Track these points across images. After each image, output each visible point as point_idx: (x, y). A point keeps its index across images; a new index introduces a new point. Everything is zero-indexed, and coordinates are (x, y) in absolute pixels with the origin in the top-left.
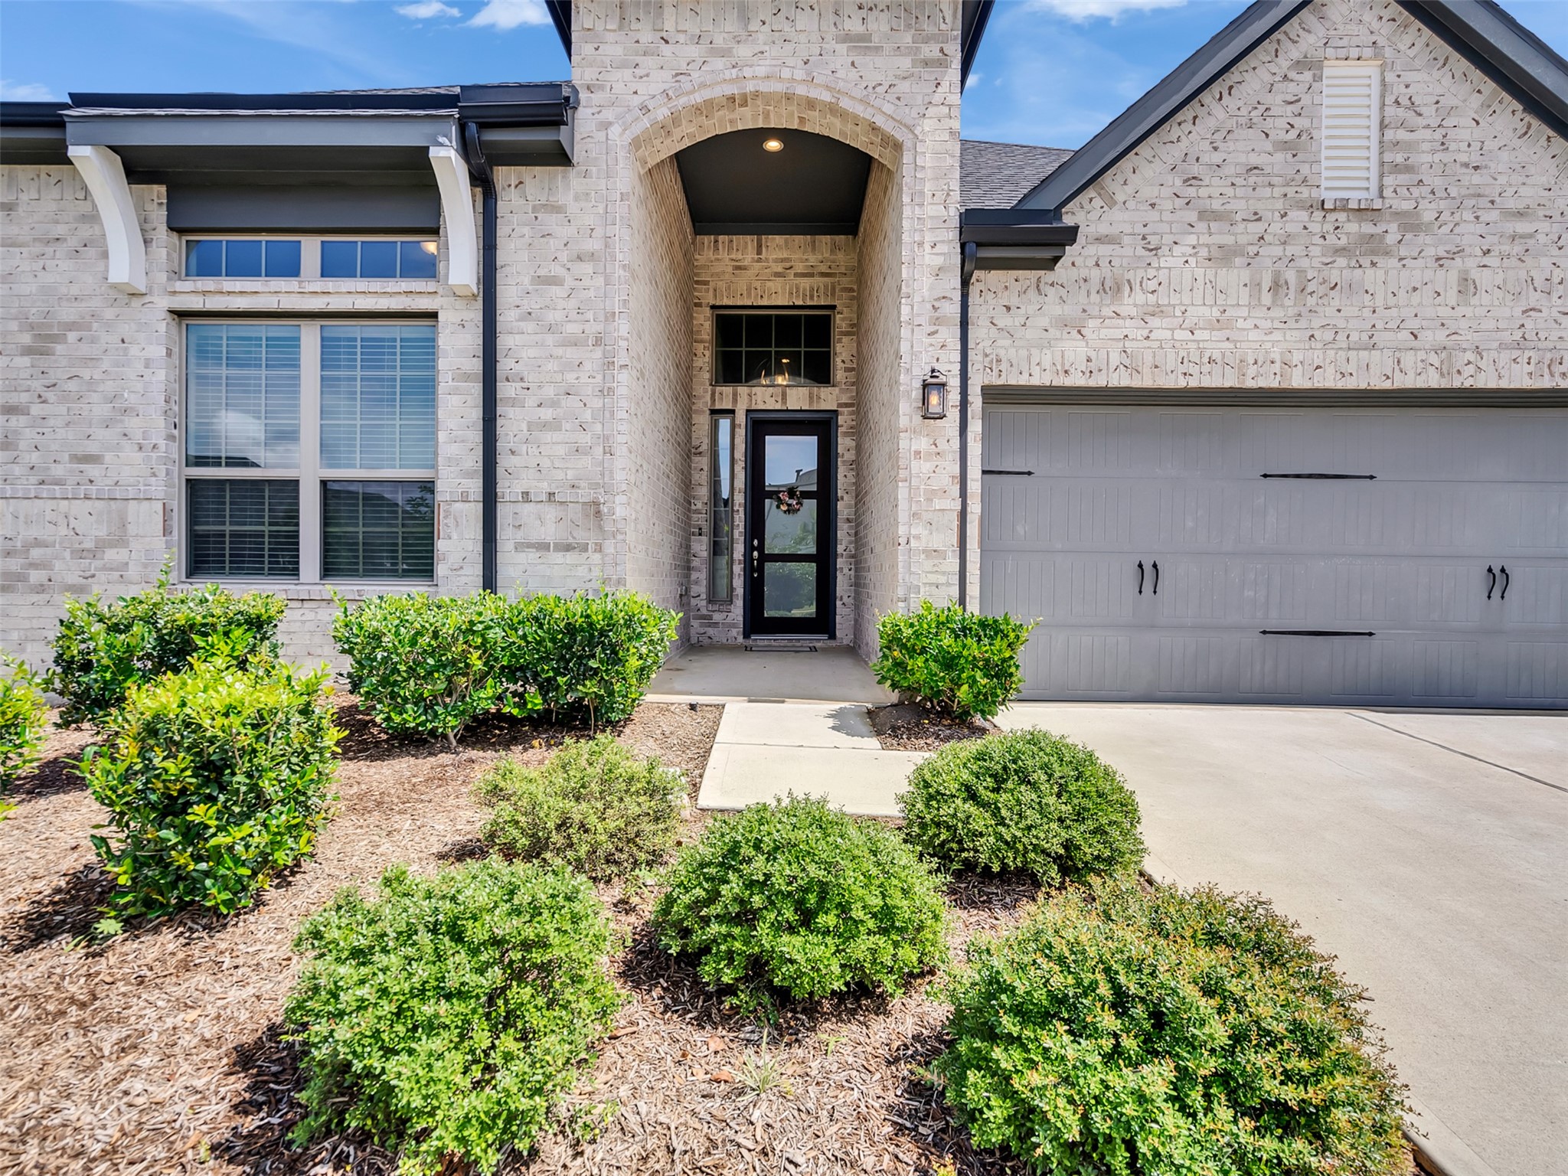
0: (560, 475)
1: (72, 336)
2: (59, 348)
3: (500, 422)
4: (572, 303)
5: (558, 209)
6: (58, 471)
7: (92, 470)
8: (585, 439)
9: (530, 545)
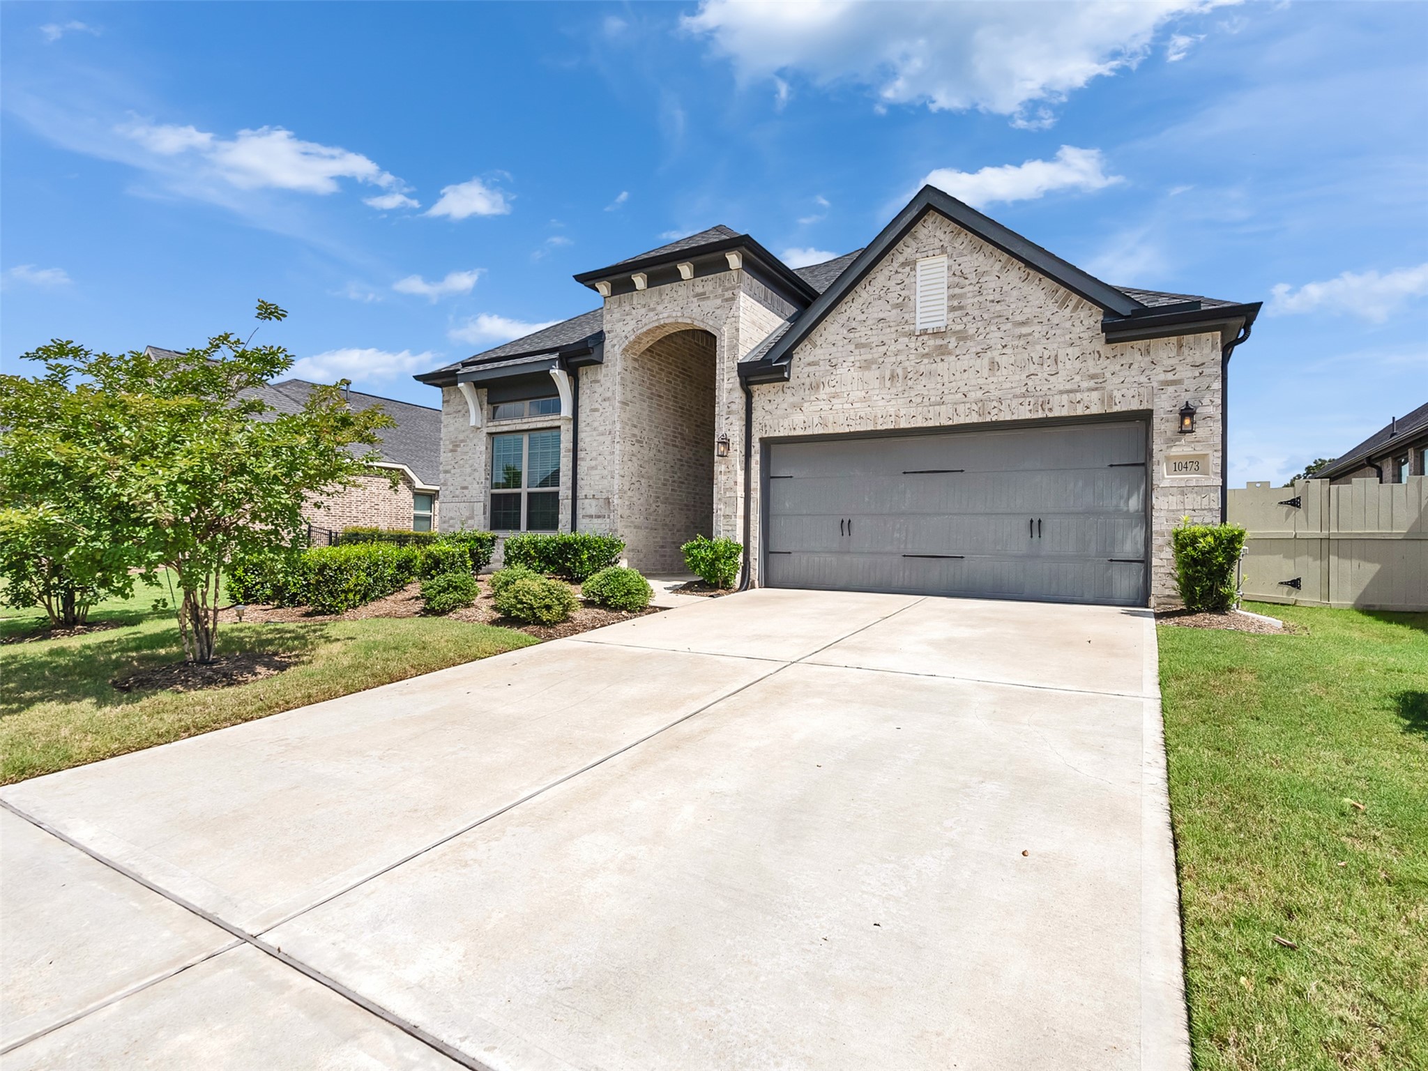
0: (597, 487)
1: (462, 445)
2: (459, 449)
3: (578, 467)
4: (602, 418)
5: (598, 381)
6: (457, 492)
7: (466, 492)
8: (605, 472)
9: (587, 516)
